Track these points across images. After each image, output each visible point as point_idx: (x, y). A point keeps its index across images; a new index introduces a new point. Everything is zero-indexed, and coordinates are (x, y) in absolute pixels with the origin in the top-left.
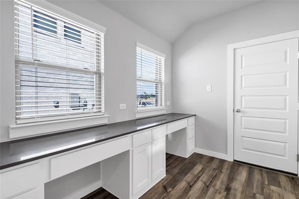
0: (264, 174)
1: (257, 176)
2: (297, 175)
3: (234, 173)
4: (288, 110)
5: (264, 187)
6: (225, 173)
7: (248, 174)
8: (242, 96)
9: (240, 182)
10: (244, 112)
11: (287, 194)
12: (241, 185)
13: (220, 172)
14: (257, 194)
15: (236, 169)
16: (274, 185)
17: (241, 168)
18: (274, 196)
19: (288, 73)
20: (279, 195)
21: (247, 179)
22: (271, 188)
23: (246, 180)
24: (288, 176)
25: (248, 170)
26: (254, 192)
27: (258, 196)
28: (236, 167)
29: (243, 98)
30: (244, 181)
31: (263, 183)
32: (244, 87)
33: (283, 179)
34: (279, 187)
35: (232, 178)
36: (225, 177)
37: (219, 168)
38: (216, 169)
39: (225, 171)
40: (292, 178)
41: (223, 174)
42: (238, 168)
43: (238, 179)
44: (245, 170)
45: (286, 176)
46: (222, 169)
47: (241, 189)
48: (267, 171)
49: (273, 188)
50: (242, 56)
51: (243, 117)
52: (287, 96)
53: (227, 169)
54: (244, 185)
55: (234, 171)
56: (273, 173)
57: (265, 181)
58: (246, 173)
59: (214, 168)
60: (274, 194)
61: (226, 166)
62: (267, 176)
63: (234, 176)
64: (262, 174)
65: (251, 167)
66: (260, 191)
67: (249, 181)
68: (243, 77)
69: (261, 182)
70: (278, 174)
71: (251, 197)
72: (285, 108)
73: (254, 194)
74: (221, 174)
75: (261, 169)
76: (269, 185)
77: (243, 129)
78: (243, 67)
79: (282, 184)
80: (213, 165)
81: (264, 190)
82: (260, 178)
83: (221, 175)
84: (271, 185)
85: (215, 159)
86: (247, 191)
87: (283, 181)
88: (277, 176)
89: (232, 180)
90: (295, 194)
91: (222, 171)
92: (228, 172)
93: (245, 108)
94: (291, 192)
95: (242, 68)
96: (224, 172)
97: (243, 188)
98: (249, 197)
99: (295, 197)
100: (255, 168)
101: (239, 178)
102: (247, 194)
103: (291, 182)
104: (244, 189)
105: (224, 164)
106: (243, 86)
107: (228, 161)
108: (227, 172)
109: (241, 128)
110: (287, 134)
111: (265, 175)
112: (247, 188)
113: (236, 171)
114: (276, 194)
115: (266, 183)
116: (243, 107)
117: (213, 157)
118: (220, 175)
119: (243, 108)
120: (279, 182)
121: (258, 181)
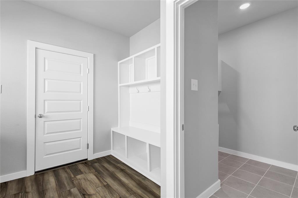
0: (67, 170)
1: (63, 175)
2: (87, 159)
3: (42, 185)
4: (82, 112)
5: (73, 180)
6: (32, 191)
7: (55, 178)
8: (44, 101)
9: (52, 190)
10: (46, 117)
11: (88, 175)
12: (55, 192)
13: (25, 194)
14: (71, 189)
15: (41, 180)
16: (78, 174)
17: (46, 177)
18: (82, 182)
19: (82, 83)
20: (85, 179)
21: (57, 182)
22: (78, 178)
23: (56, 185)
24: (82, 163)
25: (54, 174)
26: (68, 189)
27: (72, 190)
28: (41, 178)
29: (46, 102)
30: (55, 185)
31: (70, 178)
32: (48, 91)
33: (81, 167)
34: (82, 174)
35: (43, 191)
36: (34, 195)
37: (21, 189)
38: (18, 194)
39: (31, 189)
40: (86, 163)
41: (30, 193)
42: (43, 178)
43: (49, 189)
44: (51, 176)
45: (81, 163)
46: (26, 189)
47: (57, 195)
48: (68, 167)
49: (79, 177)
50: (45, 59)
51: (46, 122)
52: (81, 100)
53: (32, 185)
54: (58, 190)
55: (40, 183)
56: (73, 166)
57: (71, 175)
58: (53, 178)
59: (15, 194)
60: (82, 181)
61: (29, 184)
62: (70, 170)
63: (43, 188)
64: (66, 171)
65: (54, 170)
66: (71, 185)
67: (60, 184)
68: (46, 80)
69: (69, 178)
70: (76, 165)
71: (68, 195)
72: (80, 111)
73: (69, 191)
74: (27, 195)
75: (63, 168)
76: (75, 177)
77: (46, 134)
78: (46, 70)
79: (82, 170)
80: (11, 191)
81: (74, 182)
82: (66, 175)
83: (29, 196)
84: (76, 176)
85: (9, 183)
86: (63, 193)
87: (82, 168)
88: (76, 166)
89: (43, 192)
90: (92, 172)
91: (27, 191)
92: (35, 188)
93: (48, 112)
94: (90, 173)
95: (44, 71)
96: (30, 191)
97: (57, 193)
98: (67, 196)
99: (92, 174)
100: (58, 169)
101: (50, 186)
102: (64, 195)
103: (86, 166)
104: (59, 193)
105: (25, 182)
106: (46, 90)
107: (28, 177)
108: (33, 188)
109: (44, 134)
110: (82, 130)
111: (69, 171)
112: (61, 190)
113: (43, 182)
114: (83, 180)
115: (73, 176)
116: (46, 111)
117: (5, 183)
118: (27, 197)
119: (46, 113)
120: (80, 170)
121: (66, 179)
